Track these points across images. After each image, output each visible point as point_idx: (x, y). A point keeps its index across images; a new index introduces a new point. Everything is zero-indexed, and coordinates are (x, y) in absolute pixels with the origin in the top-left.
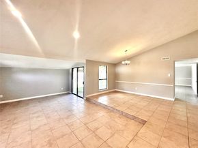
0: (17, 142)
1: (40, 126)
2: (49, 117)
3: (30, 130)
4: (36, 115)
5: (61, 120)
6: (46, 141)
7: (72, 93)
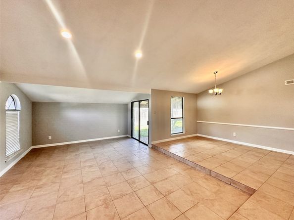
0: (68, 196)
1: (93, 179)
2: (104, 168)
3: (82, 182)
4: (88, 164)
5: (119, 174)
6: (101, 200)
7: (132, 138)
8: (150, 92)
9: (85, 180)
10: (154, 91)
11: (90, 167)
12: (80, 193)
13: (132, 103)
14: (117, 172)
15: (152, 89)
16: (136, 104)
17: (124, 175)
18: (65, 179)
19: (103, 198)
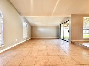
0: (32, 54)
1: (43, 50)
3: (38, 50)
4: (43, 44)
5: (54, 51)
6: (43, 62)
7: (60, 39)
8: (70, 16)
9: (40, 49)
10: (73, 15)
11: (43, 45)
12: (36, 54)
13: (60, 25)
14: (53, 50)
15: (72, 15)
16: (62, 25)
17: (57, 52)
18: (34, 47)
19: (44, 61)
